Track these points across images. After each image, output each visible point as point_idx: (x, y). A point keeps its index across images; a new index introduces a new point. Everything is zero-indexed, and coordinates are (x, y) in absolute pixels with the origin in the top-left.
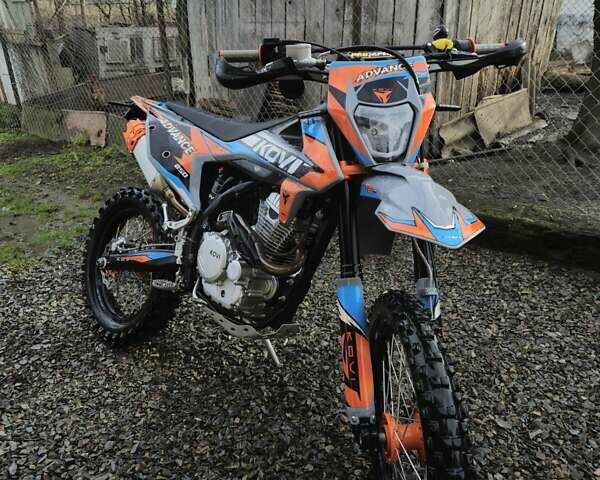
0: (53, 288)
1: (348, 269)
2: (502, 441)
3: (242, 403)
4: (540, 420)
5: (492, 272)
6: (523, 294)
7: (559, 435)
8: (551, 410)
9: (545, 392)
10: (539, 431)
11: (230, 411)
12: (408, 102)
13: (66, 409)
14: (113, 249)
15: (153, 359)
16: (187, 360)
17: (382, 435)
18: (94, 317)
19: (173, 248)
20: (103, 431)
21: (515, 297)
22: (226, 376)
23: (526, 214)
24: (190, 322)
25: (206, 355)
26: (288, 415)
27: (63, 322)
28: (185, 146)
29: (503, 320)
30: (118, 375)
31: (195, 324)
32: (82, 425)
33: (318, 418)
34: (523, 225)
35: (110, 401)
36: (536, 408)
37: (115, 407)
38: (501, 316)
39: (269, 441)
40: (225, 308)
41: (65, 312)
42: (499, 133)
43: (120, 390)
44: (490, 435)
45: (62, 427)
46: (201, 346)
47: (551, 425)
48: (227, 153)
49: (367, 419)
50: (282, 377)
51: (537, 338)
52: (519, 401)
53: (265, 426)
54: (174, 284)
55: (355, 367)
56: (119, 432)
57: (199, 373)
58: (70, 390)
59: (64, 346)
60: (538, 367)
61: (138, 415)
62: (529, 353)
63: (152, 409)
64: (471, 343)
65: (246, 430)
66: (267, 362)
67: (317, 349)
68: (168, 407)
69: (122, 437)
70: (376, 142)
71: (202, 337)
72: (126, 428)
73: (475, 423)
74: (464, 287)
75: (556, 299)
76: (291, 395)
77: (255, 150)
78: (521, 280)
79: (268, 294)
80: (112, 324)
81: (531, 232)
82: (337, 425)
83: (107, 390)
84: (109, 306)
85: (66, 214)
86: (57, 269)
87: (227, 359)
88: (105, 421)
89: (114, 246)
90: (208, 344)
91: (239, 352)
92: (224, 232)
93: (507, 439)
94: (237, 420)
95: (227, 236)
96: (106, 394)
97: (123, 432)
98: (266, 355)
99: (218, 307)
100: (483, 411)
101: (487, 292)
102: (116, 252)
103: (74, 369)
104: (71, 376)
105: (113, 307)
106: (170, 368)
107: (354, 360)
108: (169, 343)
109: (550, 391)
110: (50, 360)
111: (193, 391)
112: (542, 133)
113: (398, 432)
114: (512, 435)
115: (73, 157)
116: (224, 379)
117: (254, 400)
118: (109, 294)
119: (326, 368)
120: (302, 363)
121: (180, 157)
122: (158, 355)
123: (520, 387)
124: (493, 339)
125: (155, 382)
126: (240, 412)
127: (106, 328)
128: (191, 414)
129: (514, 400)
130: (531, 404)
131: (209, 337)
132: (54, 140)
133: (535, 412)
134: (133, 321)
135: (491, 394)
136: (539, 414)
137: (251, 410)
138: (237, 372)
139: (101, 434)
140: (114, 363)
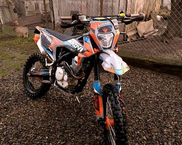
0: (14, 81)
1: (96, 78)
2: (140, 123)
3: (69, 114)
4: (150, 117)
5: (140, 75)
6: (148, 81)
7: (155, 120)
8: (154, 114)
9: (153, 109)
10: (150, 120)
11: (66, 116)
12: (112, 32)
13: (19, 116)
14: (31, 71)
15: (43, 102)
16: (53, 102)
17: (105, 122)
18: (26, 90)
19: (49, 71)
20: (30, 122)
21: (146, 82)
22: (64, 106)
23: (150, 58)
24: (54, 91)
25: (59, 100)
26: (82, 117)
27: (18, 91)
28: (52, 42)
29: (142, 89)
30: (34, 106)
31: (56, 91)
32: (24, 121)
33: (90, 117)
34: (149, 61)
35: (32, 114)
36: (150, 113)
37: (33, 115)
38: (142, 88)
39: (76, 124)
40: (63, 88)
41: (18, 88)
42: (144, 33)
43: (34, 111)
44: (137, 121)
45: (18, 121)
46: (57, 98)
47: (153, 118)
48: (63, 44)
49: (101, 118)
50: (80, 106)
51: (151, 94)
52: (145, 111)
53: (75, 120)
54: (49, 82)
55: (98, 104)
56: (34, 122)
57: (57, 106)
58: (20, 111)
59: (18, 98)
60: (151, 102)
61: (40, 118)
62: (149, 98)
63: (44, 116)
64: (133, 95)
65: (70, 121)
66: (76, 102)
67: (90, 98)
68: (48, 115)
69: (35, 124)
70: (103, 43)
71: (57, 95)
72: (36, 121)
73: (133, 118)
74: (132, 79)
75: (157, 82)
76: (83, 111)
77: (71, 44)
78: (148, 77)
79: (75, 84)
80: (32, 92)
81: (151, 63)
82: (95, 119)
83: (31, 111)
84: (31, 87)
85: (17, 59)
86: (15, 76)
87: (65, 101)
88: (30, 120)
89: (32, 70)
90: (59, 97)
91: (68, 99)
92: (63, 67)
93: (141, 122)
94: (68, 119)
95: (64, 68)
96: (30, 112)
97: (36, 122)
98: (76, 100)
99: (62, 88)
100: (135, 114)
101: (138, 81)
102: (32, 72)
103: (21, 105)
104: (20, 107)
105: (32, 87)
106: (48, 104)
107: (98, 102)
108: (48, 97)
109: (154, 108)
110: (14, 103)
111: (55, 111)
112: (157, 33)
113: (109, 121)
114: (142, 121)
115: (19, 41)
116: (64, 107)
117: (72, 113)
118: (31, 83)
119: (93, 103)
120: (86, 102)
121: (50, 45)
122: (45, 100)
123: (146, 108)
124: (139, 94)
125: (44, 108)
126: (68, 116)
127: (30, 93)
128: (55, 117)
129: (144, 111)
130: (148, 112)
131: (60, 95)
132: (12, 35)
133: (149, 115)
134: (38, 91)
135: (138, 110)
136: (150, 115)
137: (71, 115)
138: (67, 105)
139: (29, 123)
140: (32, 103)
